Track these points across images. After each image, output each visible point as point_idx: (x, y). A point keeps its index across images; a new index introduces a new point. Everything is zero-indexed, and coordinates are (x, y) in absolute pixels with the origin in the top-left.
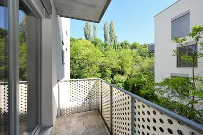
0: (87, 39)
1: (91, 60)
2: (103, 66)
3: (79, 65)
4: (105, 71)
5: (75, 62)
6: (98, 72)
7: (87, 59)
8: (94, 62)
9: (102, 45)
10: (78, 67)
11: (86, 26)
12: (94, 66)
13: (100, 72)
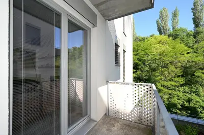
0: (161, 33)
1: (167, 59)
2: (190, 67)
3: (150, 66)
4: (194, 75)
5: (144, 64)
6: (179, 76)
7: (160, 59)
8: (171, 63)
9: (188, 35)
10: (147, 69)
11: (160, 17)
12: (172, 68)
13: (182, 76)
